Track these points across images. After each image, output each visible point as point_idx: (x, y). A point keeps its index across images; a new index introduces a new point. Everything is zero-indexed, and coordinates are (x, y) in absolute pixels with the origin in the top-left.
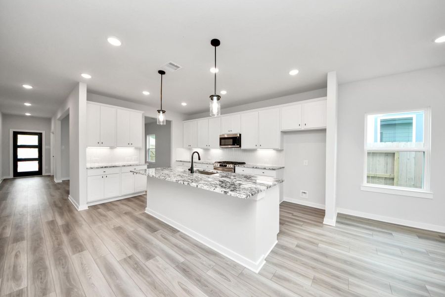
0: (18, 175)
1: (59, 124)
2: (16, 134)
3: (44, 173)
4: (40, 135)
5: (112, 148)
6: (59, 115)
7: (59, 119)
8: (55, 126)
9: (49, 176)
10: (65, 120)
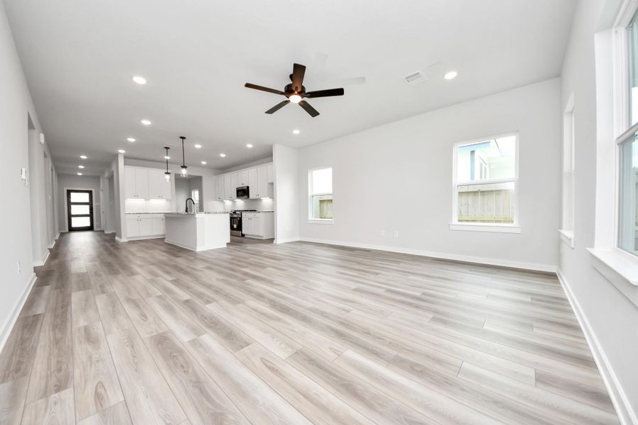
0: (72, 230)
1: (107, 182)
2: (69, 192)
3: (95, 229)
4: (90, 192)
5: (146, 200)
6: (107, 175)
7: (107, 178)
8: (104, 183)
9: (100, 231)
10: (111, 178)
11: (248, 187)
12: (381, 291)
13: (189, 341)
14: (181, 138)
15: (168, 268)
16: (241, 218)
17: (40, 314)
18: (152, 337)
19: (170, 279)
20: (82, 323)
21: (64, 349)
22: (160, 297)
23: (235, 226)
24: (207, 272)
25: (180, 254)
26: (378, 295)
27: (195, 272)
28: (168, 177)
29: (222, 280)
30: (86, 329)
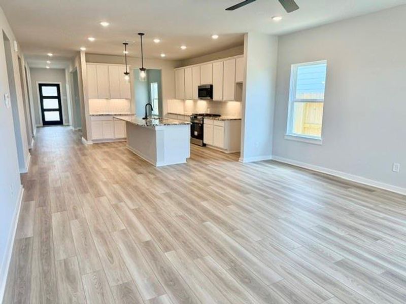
11: (212, 86)
12: (376, 272)
13: (150, 300)
14: (139, 34)
15: (130, 190)
16: (202, 125)
17: (29, 238)
18: (118, 286)
19: (133, 207)
20: (62, 256)
21: (51, 284)
22: (123, 231)
23: (196, 133)
24: (167, 201)
25: (141, 169)
26: (371, 279)
27: (156, 200)
28: (127, 78)
29: (181, 217)
30: (66, 263)
